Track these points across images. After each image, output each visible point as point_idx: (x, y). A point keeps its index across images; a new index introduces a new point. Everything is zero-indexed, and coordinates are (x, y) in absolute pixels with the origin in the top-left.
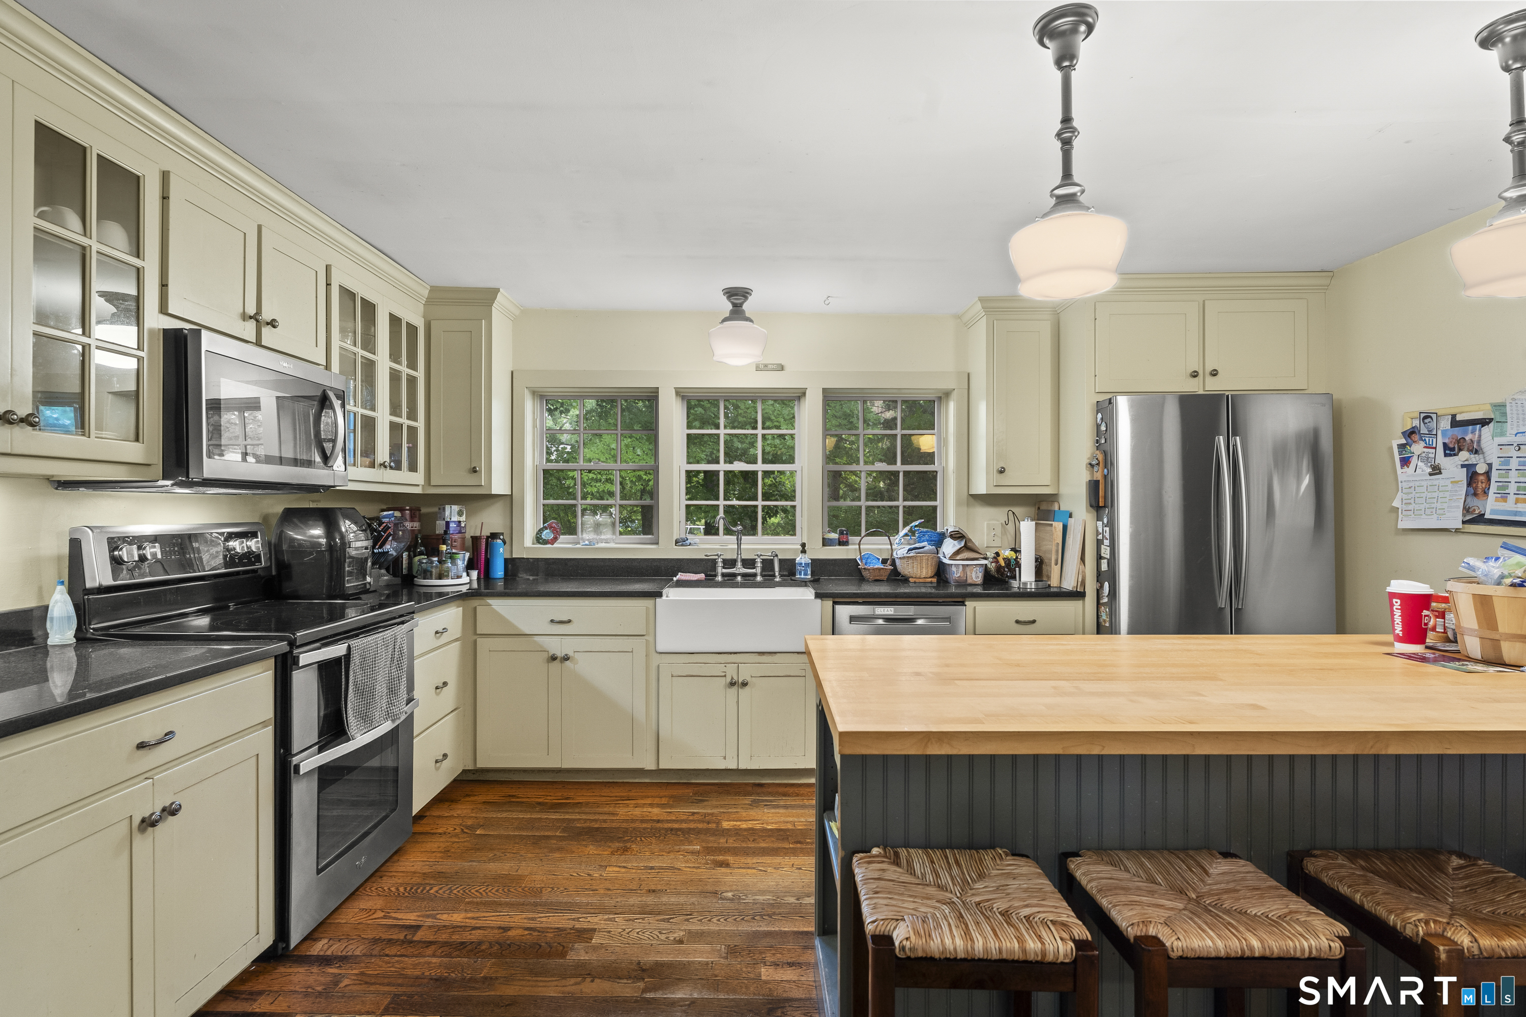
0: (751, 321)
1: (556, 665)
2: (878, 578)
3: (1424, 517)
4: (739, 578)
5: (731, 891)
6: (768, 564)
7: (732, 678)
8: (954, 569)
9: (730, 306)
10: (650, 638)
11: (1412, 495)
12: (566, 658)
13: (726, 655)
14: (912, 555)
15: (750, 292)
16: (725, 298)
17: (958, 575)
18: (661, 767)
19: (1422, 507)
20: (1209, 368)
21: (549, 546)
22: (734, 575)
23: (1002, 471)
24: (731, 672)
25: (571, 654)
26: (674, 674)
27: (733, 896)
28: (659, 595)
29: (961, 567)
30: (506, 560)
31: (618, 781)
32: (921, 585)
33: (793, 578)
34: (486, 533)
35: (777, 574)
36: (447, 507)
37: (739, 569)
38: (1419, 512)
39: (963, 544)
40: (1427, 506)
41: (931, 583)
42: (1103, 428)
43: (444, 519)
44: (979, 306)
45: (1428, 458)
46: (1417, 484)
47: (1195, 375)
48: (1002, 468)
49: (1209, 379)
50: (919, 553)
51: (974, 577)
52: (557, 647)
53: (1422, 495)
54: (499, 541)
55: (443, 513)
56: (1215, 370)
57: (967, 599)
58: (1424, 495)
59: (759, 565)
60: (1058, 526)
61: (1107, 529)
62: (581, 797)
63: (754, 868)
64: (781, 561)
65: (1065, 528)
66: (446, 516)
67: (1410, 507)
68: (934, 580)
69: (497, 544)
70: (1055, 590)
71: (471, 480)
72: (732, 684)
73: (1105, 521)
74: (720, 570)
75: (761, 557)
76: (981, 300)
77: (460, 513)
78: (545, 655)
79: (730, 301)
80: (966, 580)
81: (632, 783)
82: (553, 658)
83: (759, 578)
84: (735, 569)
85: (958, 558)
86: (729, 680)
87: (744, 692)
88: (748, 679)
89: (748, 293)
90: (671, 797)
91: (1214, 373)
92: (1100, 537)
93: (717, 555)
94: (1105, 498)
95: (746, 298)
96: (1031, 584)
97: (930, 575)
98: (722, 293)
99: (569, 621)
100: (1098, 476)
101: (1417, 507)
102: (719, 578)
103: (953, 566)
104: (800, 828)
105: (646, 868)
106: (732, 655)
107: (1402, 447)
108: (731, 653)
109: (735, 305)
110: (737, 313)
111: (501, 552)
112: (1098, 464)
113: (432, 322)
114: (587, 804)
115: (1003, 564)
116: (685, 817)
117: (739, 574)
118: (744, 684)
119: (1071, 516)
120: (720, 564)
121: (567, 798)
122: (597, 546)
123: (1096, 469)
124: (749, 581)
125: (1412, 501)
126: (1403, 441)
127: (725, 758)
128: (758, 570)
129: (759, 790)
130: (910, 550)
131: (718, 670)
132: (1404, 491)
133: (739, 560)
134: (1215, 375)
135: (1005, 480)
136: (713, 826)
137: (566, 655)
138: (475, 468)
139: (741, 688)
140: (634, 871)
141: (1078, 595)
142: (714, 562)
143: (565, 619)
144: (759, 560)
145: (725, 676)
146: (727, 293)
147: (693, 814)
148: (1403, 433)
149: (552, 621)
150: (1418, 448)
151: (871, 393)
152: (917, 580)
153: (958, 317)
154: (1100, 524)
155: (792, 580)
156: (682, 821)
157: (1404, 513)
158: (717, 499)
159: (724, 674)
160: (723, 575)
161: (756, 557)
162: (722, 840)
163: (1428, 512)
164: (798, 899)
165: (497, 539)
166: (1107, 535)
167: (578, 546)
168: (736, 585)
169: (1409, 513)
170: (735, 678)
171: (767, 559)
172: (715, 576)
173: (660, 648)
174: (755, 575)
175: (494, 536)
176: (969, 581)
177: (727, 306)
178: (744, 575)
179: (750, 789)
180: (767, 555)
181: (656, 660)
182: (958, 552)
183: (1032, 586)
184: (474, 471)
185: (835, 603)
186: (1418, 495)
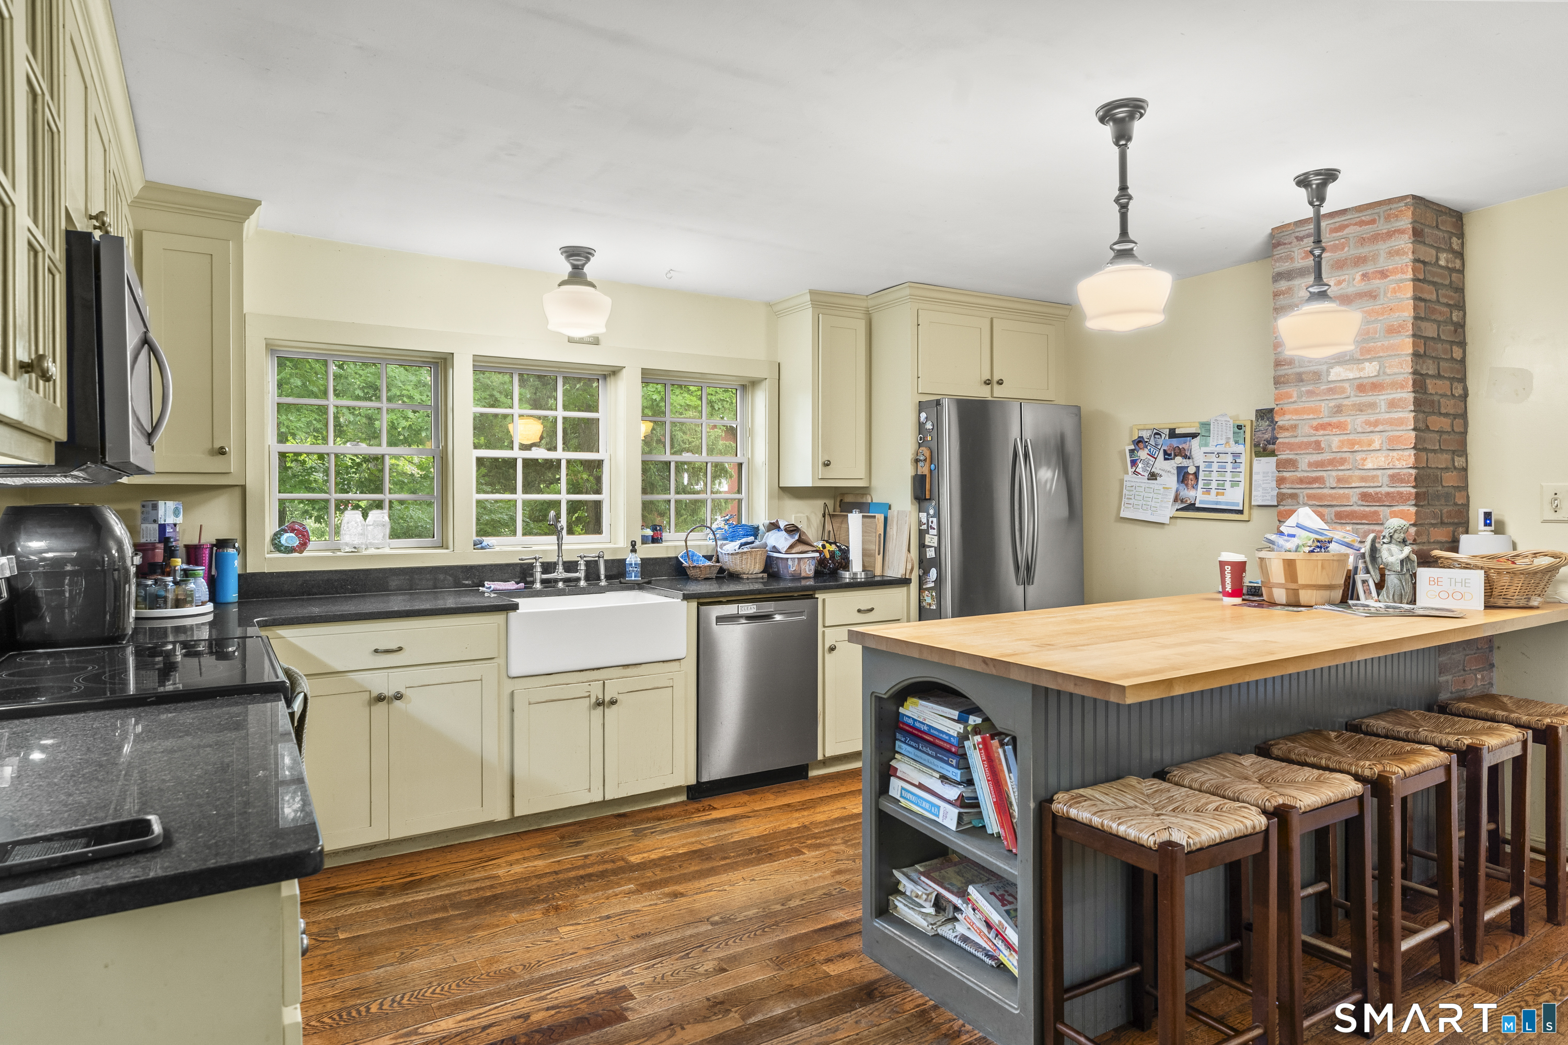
0: (594, 286)
1: (382, 707)
2: (708, 576)
3: (1141, 510)
4: (560, 585)
5: (717, 914)
6: (592, 566)
7: (597, 699)
8: (790, 563)
9: (569, 268)
10: (502, 661)
11: (1133, 493)
12: (398, 697)
13: (588, 672)
14: (745, 550)
15: (593, 252)
16: (563, 258)
17: (794, 569)
18: (516, 815)
19: (1140, 503)
20: (996, 378)
21: (296, 555)
22: (556, 581)
23: (827, 464)
24: (596, 692)
25: (403, 691)
26: (532, 701)
27: (721, 918)
28: (515, 607)
29: (796, 560)
30: (240, 576)
31: (453, 843)
32: (753, 581)
33: (622, 580)
34: (209, 538)
35: (602, 577)
36: (161, 504)
37: (560, 573)
38: (1137, 507)
39: (797, 537)
40: (1144, 503)
41: (762, 578)
42: (929, 426)
43: (155, 521)
44: (808, 297)
45: (1148, 463)
46: (1138, 484)
47: (988, 382)
48: (829, 461)
49: (996, 387)
50: (753, 548)
51: (807, 570)
52: (381, 684)
53: (1140, 494)
54: (231, 551)
55: (154, 512)
56: (1001, 380)
57: (817, 592)
58: (1142, 494)
59: (583, 567)
60: (880, 517)
61: (935, 520)
62: (427, 869)
63: (711, 891)
64: (606, 561)
65: (886, 519)
66: (160, 516)
67: (1131, 502)
68: (765, 575)
69: (228, 554)
70: (879, 579)
71: (216, 464)
72: (600, 704)
73: (932, 512)
74: (538, 576)
75: (585, 559)
76: (812, 292)
77: (176, 513)
78: (366, 696)
79: (568, 261)
80: (800, 574)
81: (472, 842)
82: (380, 699)
83: (583, 583)
84: (555, 574)
85: (793, 552)
86: (593, 700)
87: (611, 712)
88: (615, 696)
89: (590, 254)
90: (539, 846)
91: (1000, 382)
92: (924, 527)
93: (535, 558)
94: (931, 491)
95: (588, 259)
96: (861, 574)
97: (759, 571)
98: (560, 252)
99: (400, 649)
100: (924, 469)
101: (1136, 502)
102: (538, 586)
103: (789, 560)
104: (710, 845)
105: (602, 918)
106: (595, 671)
107: (1132, 451)
108: (593, 669)
109: (575, 267)
110: (577, 276)
111: (235, 566)
112: (925, 460)
113: (145, 233)
114: (447, 875)
115: (828, 556)
116: (580, 863)
117: (561, 580)
118: (613, 702)
119: (890, 508)
120: (539, 569)
121: (412, 875)
122: (365, 552)
123: (920, 464)
124: (572, 586)
125: (1133, 497)
126: (1132, 447)
127: (589, 790)
128: (581, 574)
129: (623, 820)
130: (742, 545)
131: (581, 690)
132: (1128, 488)
133: (560, 563)
134: (1001, 384)
135: (832, 472)
136: (621, 863)
137: (398, 693)
138: (222, 448)
139: (608, 707)
140: (592, 924)
141: (904, 582)
142: (531, 566)
143: (394, 647)
144: (582, 562)
145: (589, 696)
146: (566, 252)
147: (586, 857)
148: (1133, 441)
149: (376, 651)
150: (1143, 454)
151: (690, 378)
152: (750, 576)
153: (769, 305)
154: (923, 516)
155: (621, 583)
156: (578, 868)
157: (1126, 505)
158: (513, 491)
159: (587, 694)
160: (543, 582)
161: (579, 559)
162: (649, 874)
163: (1144, 507)
164: (783, 905)
165: (227, 547)
166: (935, 525)
167: (339, 554)
168: (561, 593)
169: (1129, 506)
170: (601, 696)
171: (591, 561)
172: (533, 582)
173: (514, 672)
174: (578, 579)
175: (222, 544)
176: (803, 574)
177: (565, 268)
178: (566, 581)
179: (615, 821)
180: (591, 556)
181: (509, 686)
182: (791, 547)
183: (861, 576)
184: (222, 452)
185: (700, 604)
186: (1137, 493)
